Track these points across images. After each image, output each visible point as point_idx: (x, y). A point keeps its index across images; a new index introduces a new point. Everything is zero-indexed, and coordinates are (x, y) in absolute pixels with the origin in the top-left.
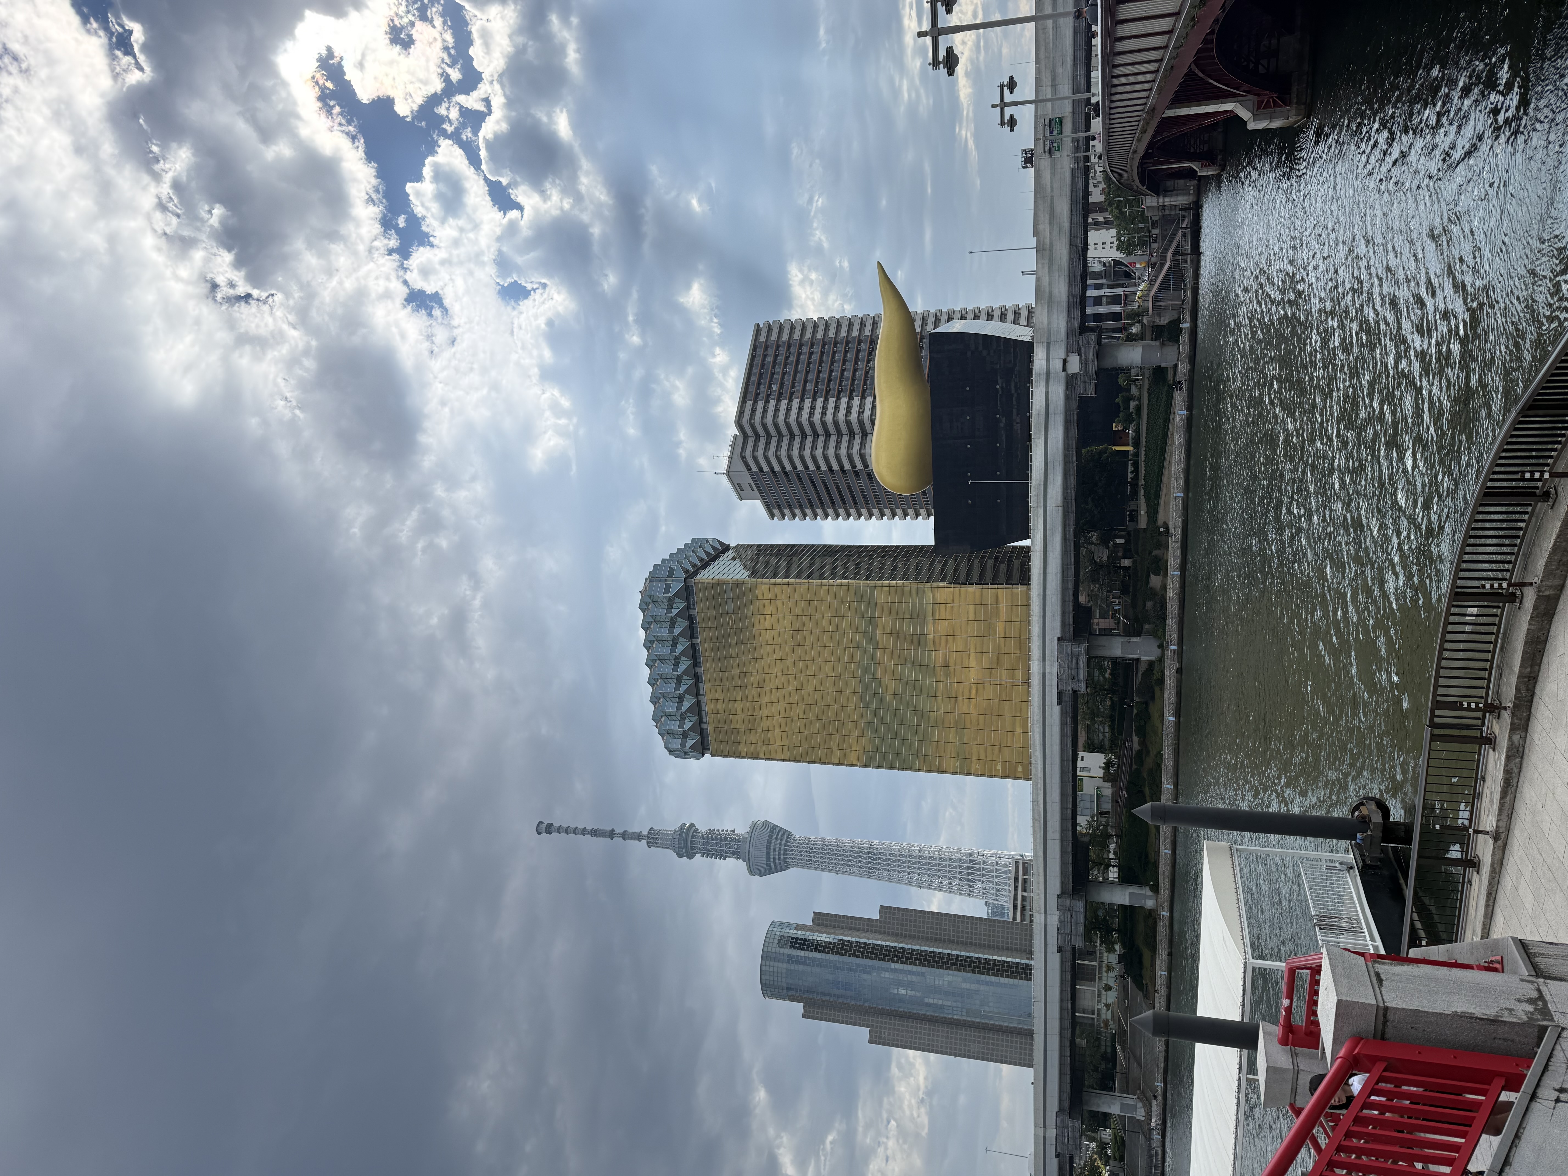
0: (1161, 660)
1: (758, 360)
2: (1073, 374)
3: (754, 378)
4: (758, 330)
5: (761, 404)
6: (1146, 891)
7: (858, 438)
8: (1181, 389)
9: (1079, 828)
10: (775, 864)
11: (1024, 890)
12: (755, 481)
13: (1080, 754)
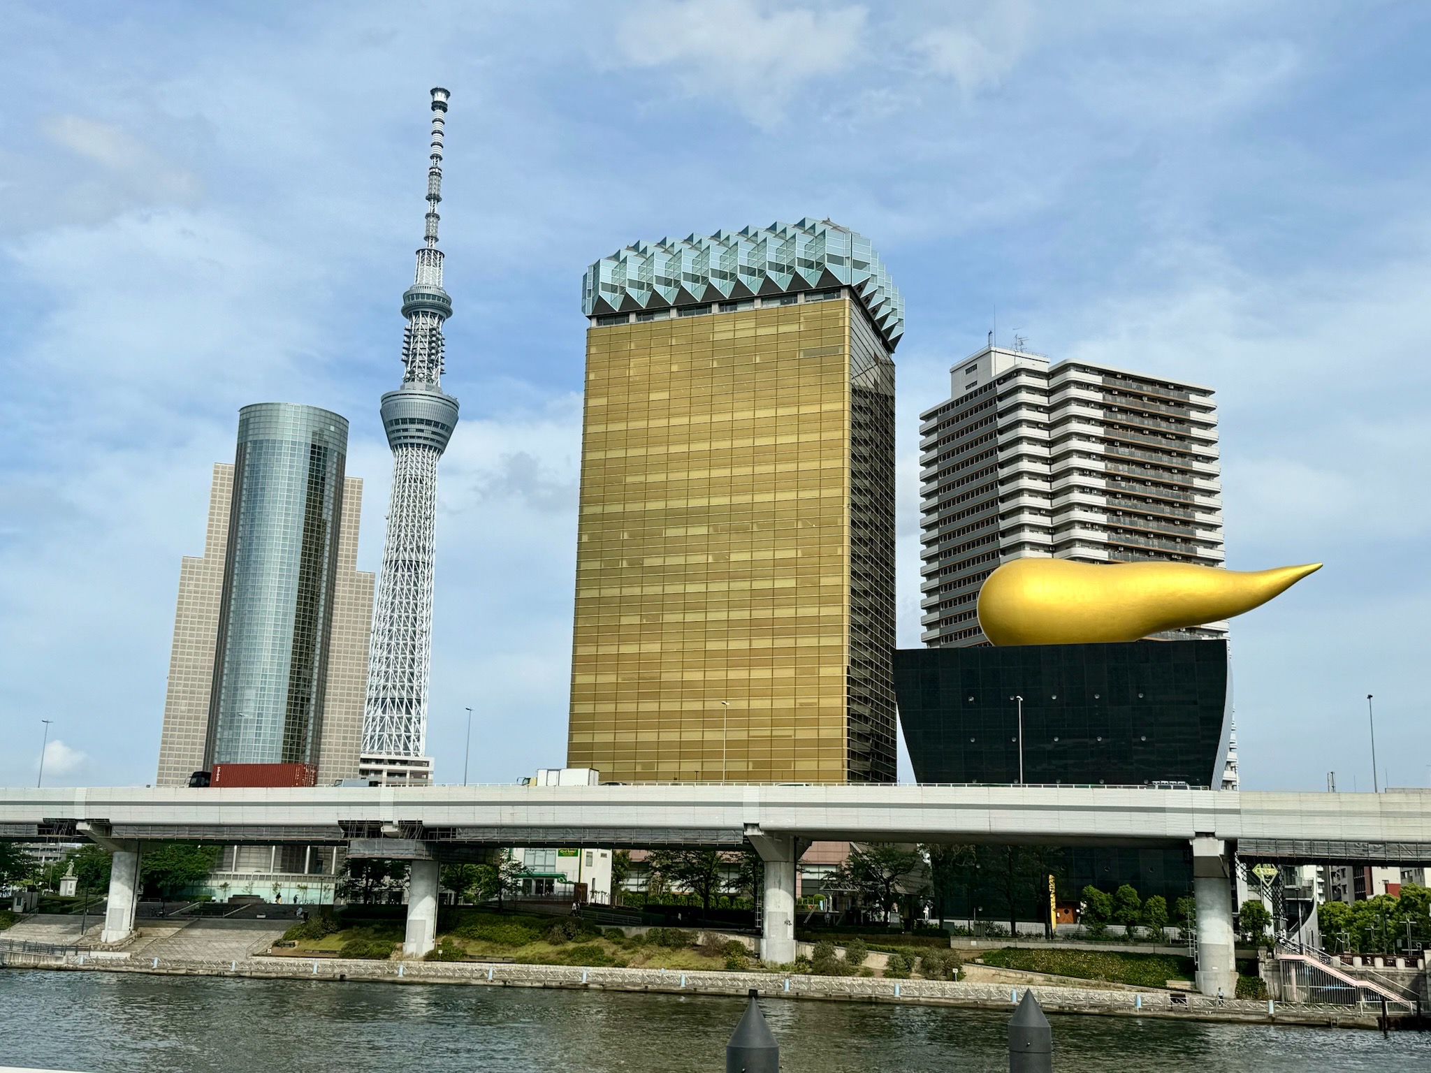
0: (762, 967)
1: (1163, 394)
2: (1191, 848)
3: (1134, 387)
4: (1205, 393)
5: (1098, 397)
6: (428, 945)
7: (1046, 539)
8: (1174, 1000)
9: (508, 850)
10: (398, 431)
11: (390, 774)
12: (980, 390)
13: (609, 853)
